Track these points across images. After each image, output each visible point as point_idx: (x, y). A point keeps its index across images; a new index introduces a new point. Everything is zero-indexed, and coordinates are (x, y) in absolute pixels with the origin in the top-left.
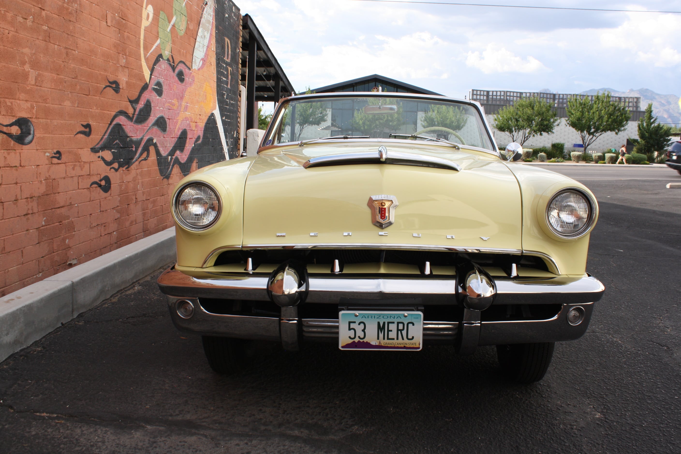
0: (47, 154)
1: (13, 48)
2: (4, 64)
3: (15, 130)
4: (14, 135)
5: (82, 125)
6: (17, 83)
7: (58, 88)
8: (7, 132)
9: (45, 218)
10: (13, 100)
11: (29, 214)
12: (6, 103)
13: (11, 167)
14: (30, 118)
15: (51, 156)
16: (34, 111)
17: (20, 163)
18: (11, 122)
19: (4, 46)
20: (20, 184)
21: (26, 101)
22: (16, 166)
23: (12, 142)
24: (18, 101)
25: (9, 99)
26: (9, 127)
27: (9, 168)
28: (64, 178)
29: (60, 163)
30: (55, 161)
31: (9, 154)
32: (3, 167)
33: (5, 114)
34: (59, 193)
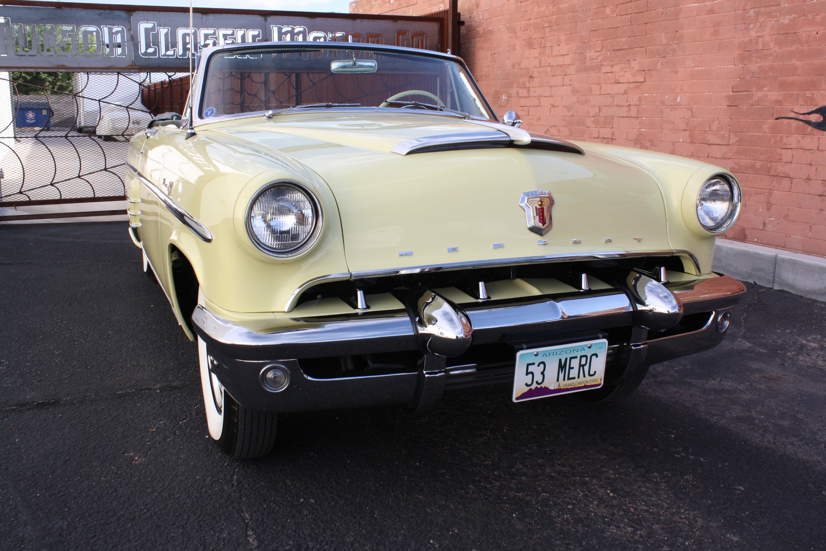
1: (821, 45)
2: (806, 62)
3: (816, 118)
4: (813, 122)
6: (822, 75)
8: (804, 119)
10: (816, 91)
12: (805, 94)
17: (818, 147)
18: (810, 110)
19: (808, 46)
20: (816, 167)
22: (812, 150)
23: (810, 128)
24: (822, 92)
25: (810, 91)
26: (807, 115)
27: (802, 150)
31: (803, 138)
33: (803, 104)
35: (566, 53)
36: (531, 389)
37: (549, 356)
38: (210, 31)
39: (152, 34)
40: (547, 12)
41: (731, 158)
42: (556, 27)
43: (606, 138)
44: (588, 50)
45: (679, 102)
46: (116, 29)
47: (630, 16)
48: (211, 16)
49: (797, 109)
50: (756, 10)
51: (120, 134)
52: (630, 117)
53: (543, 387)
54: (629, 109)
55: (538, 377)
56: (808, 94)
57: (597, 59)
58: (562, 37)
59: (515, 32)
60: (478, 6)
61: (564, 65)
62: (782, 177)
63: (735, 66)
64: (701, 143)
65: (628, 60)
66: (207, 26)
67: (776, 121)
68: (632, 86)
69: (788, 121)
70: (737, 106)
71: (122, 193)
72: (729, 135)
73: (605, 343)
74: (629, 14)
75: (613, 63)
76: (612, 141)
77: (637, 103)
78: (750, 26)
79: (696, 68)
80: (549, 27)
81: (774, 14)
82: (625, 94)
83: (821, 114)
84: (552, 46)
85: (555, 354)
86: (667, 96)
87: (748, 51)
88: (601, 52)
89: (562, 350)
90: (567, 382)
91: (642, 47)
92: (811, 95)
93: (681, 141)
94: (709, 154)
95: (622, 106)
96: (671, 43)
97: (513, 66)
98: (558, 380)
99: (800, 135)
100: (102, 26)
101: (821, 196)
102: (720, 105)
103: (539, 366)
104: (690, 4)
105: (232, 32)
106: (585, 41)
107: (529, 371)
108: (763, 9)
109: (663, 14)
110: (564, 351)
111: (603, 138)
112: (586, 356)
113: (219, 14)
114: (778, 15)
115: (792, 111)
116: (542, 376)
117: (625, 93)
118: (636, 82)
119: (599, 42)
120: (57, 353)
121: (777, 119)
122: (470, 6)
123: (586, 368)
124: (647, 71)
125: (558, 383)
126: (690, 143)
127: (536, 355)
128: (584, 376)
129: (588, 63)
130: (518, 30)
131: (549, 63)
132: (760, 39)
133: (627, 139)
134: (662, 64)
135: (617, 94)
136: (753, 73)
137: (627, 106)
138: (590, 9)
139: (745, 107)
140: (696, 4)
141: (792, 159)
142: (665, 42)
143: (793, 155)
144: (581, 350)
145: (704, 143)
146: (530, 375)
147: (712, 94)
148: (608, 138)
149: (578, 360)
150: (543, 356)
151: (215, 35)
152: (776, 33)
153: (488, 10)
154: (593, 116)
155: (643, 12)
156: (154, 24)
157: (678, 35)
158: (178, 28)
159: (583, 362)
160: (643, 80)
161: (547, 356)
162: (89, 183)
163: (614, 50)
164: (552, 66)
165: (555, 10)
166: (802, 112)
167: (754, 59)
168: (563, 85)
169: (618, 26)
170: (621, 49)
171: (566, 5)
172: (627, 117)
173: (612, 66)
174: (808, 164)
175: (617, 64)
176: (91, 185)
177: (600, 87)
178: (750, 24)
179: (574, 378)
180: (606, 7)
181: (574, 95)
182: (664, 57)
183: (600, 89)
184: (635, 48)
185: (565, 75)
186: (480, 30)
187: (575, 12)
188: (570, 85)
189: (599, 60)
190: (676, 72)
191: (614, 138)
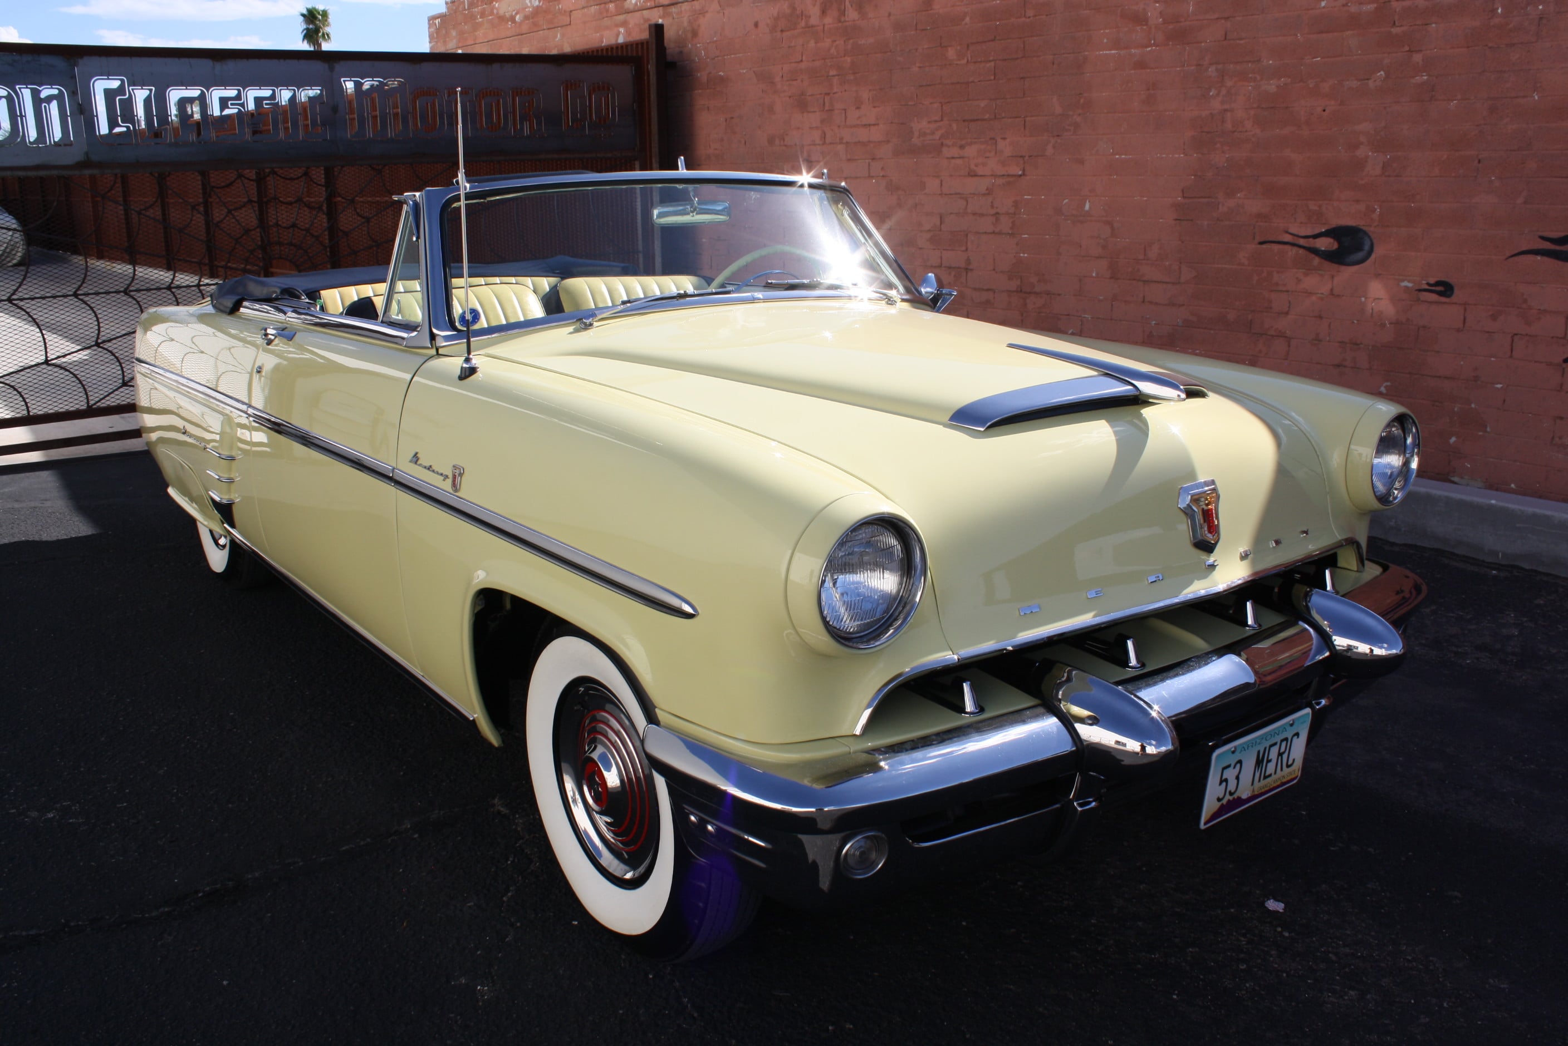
0: (1405, 284)
1: (1330, 129)
2: (1308, 155)
3: (1325, 244)
4: (1322, 251)
5: (1543, 238)
6: (1335, 176)
7: (1453, 175)
8: (1306, 245)
9: (1388, 384)
10: (1326, 202)
11: (1345, 366)
12: (1307, 206)
13: (1311, 293)
14: (1364, 226)
15: (1417, 288)
16: (1375, 216)
17: (1331, 290)
18: (1317, 231)
19: (1310, 130)
20: (1329, 320)
21: (1357, 201)
22: (1322, 294)
23: (1316, 261)
24: (1335, 203)
25: (1316, 200)
26: (1311, 240)
27: (1304, 294)
28: (1458, 330)
29: (1445, 303)
30: (1434, 297)
31: (1306, 275)
32: (1292, 291)
33: (1304, 221)
34: (1438, 352)
35: (873, 123)
36: (1222, 804)
37: (1248, 749)
38: (231, 93)
39: (119, 100)
40: (833, 51)
41: (1183, 305)
42: (852, 77)
43: (954, 268)
44: (915, 118)
45: (1087, 211)
46: (46, 92)
47: (992, 64)
48: (231, 65)
49: (1294, 230)
50: (1220, 66)
51: (71, 293)
52: (1000, 233)
53: (1236, 797)
54: (997, 220)
55: (1232, 786)
56: (1313, 206)
57: (933, 133)
58: (865, 95)
59: (773, 83)
60: (695, 34)
61: (869, 142)
62: (1272, 336)
63: (1186, 155)
64: (1130, 280)
65: (991, 139)
66: (224, 84)
67: (1259, 246)
68: (1000, 181)
69: (1281, 247)
70: (1192, 220)
71: (82, 403)
72: (1180, 268)
73: (1308, 714)
74: (990, 61)
75: (963, 142)
76: (967, 273)
77: (1012, 210)
78: (1210, 91)
79: (1117, 157)
80: (838, 75)
81: (1250, 75)
82: (988, 194)
83: (1333, 238)
84: (845, 110)
85: (1254, 745)
86: (1066, 201)
87: (1208, 133)
88: (942, 123)
89: (1261, 737)
90: (1263, 782)
91: (1016, 117)
92: (1316, 208)
93: (1094, 275)
94: (1144, 297)
95: (982, 215)
96: (1071, 113)
97: (771, 141)
98: (1252, 784)
99: (1301, 270)
100: (17, 87)
101: (1338, 366)
102: (1161, 219)
103: (1234, 768)
104: (1103, 50)
105: (271, 92)
106: (910, 103)
107: (1224, 778)
108: (1232, 66)
109: (1053, 64)
110: (1264, 739)
111: (950, 268)
112: (1286, 739)
113: (245, 60)
114: (1259, 78)
115: (1287, 232)
116: (1236, 781)
117: (989, 192)
118: (1008, 175)
119: (936, 105)
120: (161, 772)
121: (1261, 243)
122: (680, 33)
123: (1285, 756)
124: (1027, 158)
125: (1253, 787)
126: (1111, 278)
127: (1233, 752)
128: (1282, 769)
129: (915, 140)
130: (778, 79)
131: (841, 139)
132: (1229, 114)
133: (994, 270)
134: (1054, 147)
135: (974, 194)
136: (1217, 168)
137: (992, 215)
138: (916, 50)
139: (1206, 223)
140: (1113, 52)
141: (1289, 307)
142: (1058, 110)
143: (1290, 302)
144: (1283, 731)
145: (1134, 280)
146: (1224, 784)
147: (1146, 201)
148: (959, 268)
149: (1277, 747)
150: (1241, 751)
151: (241, 100)
152: (1255, 105)
153: (716, 41)
154: (929, 231)
155: (1017, 59)
156: (122, 81)
157: (1082, 101)
158: (168, 88)
159: (1282, 750)
160: (1020, 173)
161: (1245, 750)
162: (15, 390)
163: (964, 121)
164: (847, 143)
165: (849, 47)
166: (1303, 234)
167: (1218, 145)
168: (870, 177)
169: (971, 79)
170: (977, 120)
171: (871, 40)
172: (994, 233)
173: (962, 147)
174: (1315, 317)
175: (970, 144)
176: (19, 393)
177: (941, 181)
178: (1209, 90)
179: (1270, 775)
180: (946, 47)
181: (892, 194)
182: (1058, 136)
183: (941, 185)
184: (1003, 118)
185: (873, 159)
186: (702, 76)
187: (889, 54)
188: (883, 176)
189: (938, 135)
190: (1081, 162)
191: (971, 267)
